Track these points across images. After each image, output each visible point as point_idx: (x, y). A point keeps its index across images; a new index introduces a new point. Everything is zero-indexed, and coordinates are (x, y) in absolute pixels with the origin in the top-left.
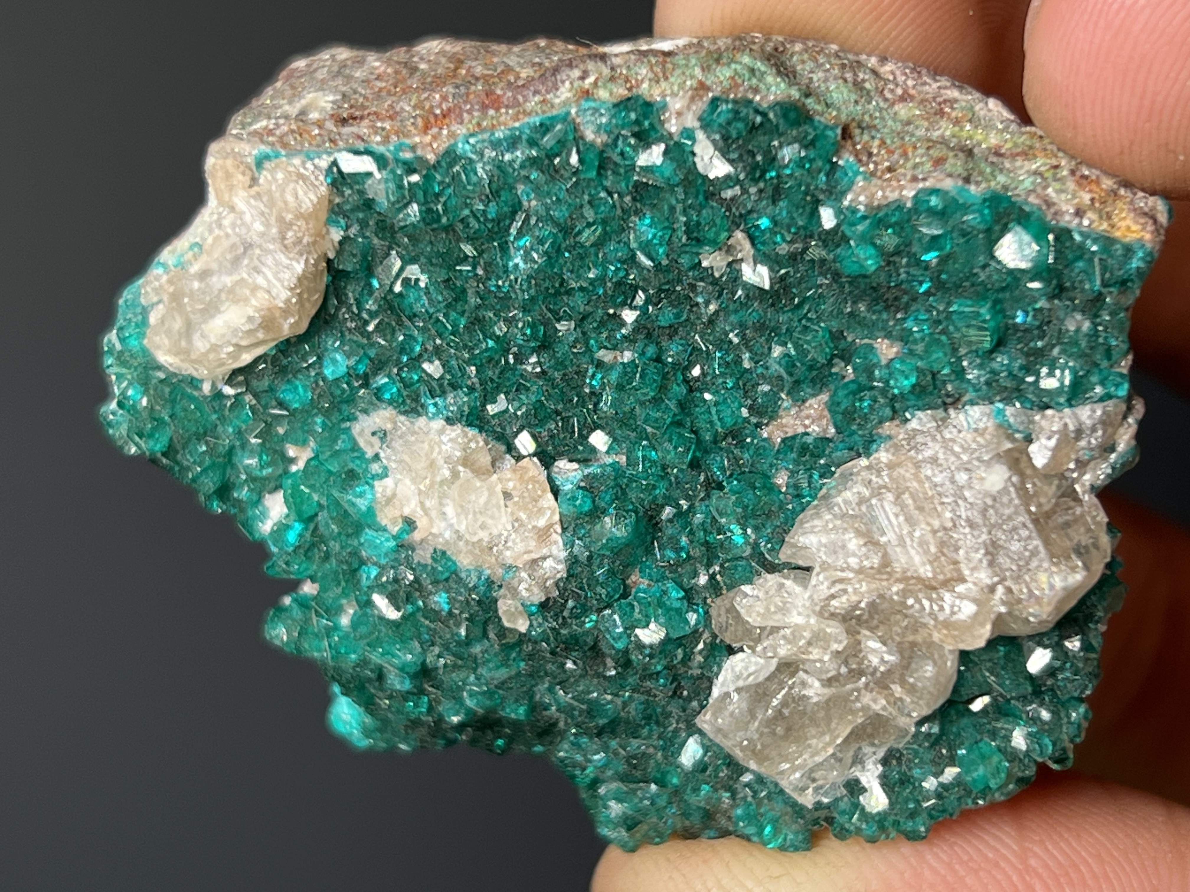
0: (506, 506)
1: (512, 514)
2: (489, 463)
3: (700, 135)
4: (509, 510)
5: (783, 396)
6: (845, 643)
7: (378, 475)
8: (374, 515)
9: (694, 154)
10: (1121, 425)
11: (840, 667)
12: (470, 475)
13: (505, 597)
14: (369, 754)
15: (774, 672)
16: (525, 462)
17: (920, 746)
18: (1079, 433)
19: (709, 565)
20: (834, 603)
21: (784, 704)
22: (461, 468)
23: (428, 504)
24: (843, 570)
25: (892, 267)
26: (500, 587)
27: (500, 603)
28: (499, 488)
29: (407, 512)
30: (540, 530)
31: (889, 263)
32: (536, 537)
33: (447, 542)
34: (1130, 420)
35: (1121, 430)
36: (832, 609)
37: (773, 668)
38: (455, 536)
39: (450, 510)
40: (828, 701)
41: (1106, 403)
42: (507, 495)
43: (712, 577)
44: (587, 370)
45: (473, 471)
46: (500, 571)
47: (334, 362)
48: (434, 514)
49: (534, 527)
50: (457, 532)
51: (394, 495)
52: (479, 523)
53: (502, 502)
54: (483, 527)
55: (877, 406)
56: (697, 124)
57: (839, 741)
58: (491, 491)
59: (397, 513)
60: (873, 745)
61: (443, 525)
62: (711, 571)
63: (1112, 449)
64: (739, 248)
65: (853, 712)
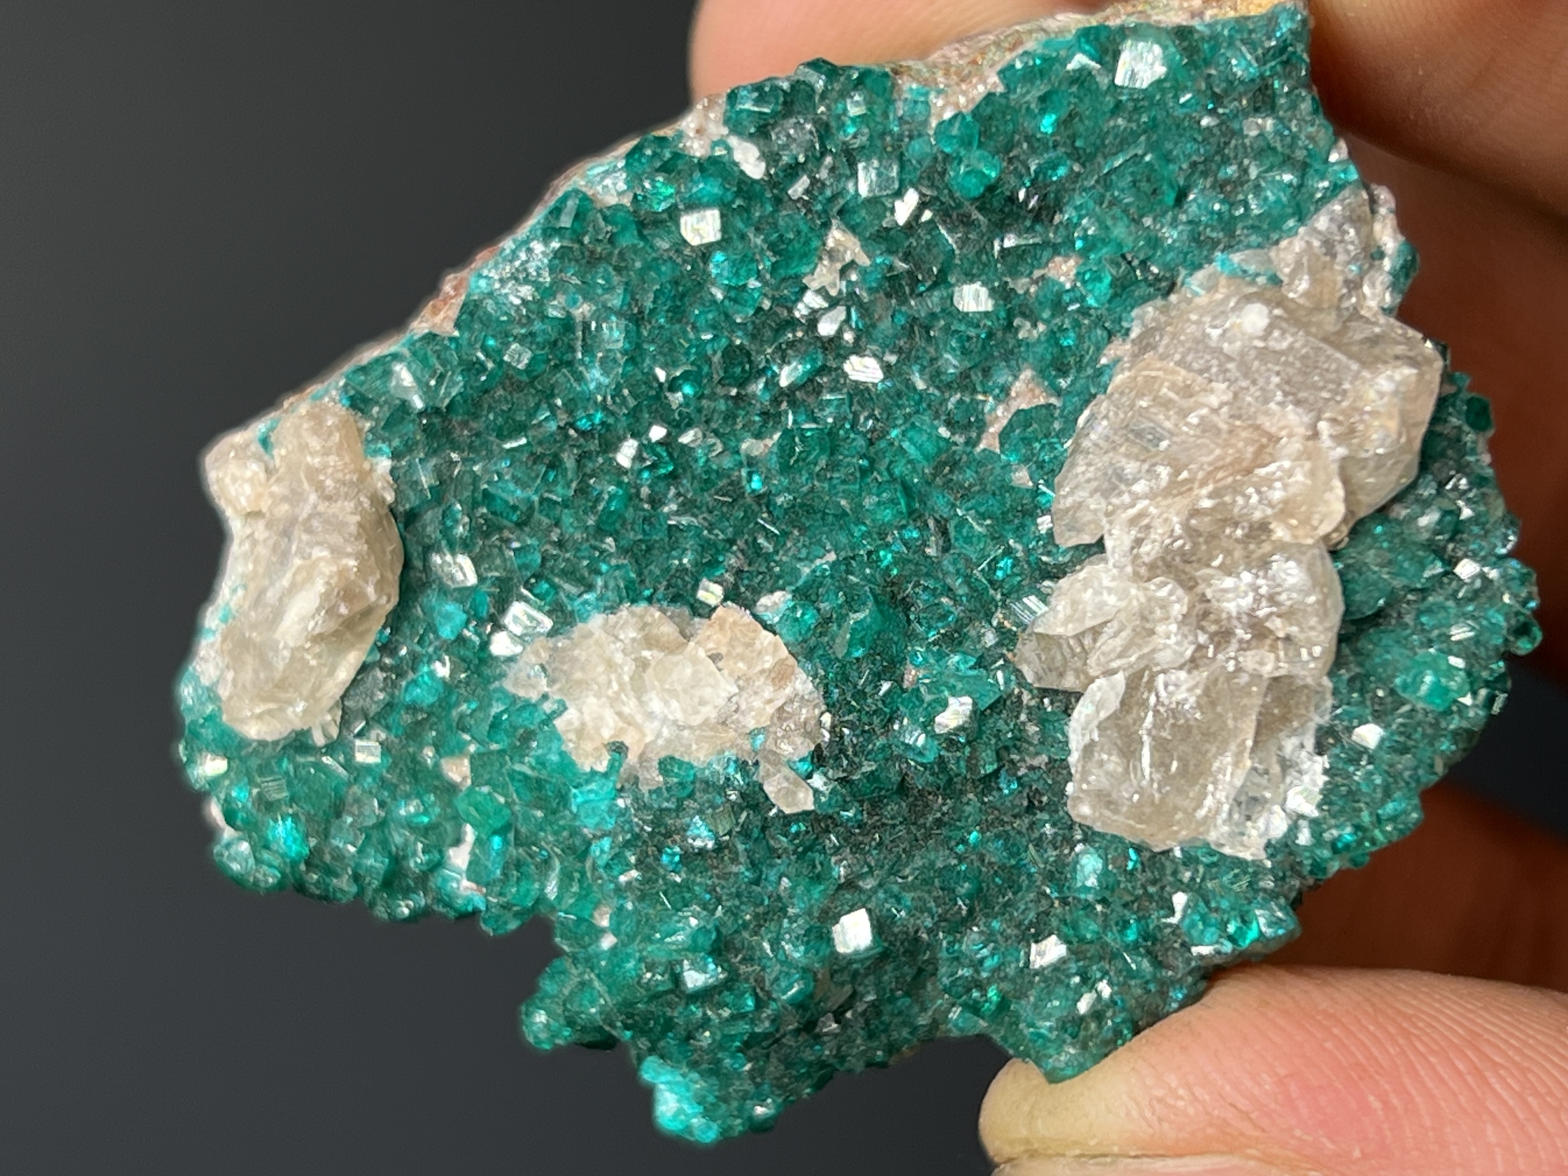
0: (720, 670)
1: (731, 674)
2: (677, 634)
3: (733, 141)
4: (726, 672)
5: (981, 397)
6: (1186, 600)
7: (554, 712)
8: (573, 764)
9: (736, 164)
10: (1373, 220)
11: (1196, 637)
12: (660, 655)
13: (768, 775)
14: (726, 1143)
15: (1126, 693)
16: (720, 611)
17: (1348, 704)
18: (1329, 246)
19: (989, 616)
20: (1145, 548)
21: (1158, 725)
22: (646, 654)
23: (626, 710)
24: (1133, 506)
25: (1016, 164)
26: (756, 764)
27: (767, 788)
28: (702, 653)
29: (607, 734)
30: (770, 671)
31: (1010, 161)
32: (769, 682)
33: (669, 741)
34: (1383, 211)
35: (1377, 227)
36: (1147, 559)
37: (1121, 688)
38: (674, 728)
39: (656, 705)
40: (1207, 692)
41: (1340, 197)
42: (715, 658)
43: (1000, 629)
44: (740, 477)
45: (662, 648)
46: (747, 745)
47: (448, 617)
48: (639, 718)
49: (762, 672)
50: (675, 722)
51: (583, 724)
52: (696, 700)
53: (712, 667)
54: (703, 702)
55: (1084, 331)
56: (725, 131)
57: (1249, 743)
58: (695, 661)
59: (598, 743)
60: (1294, 732)
61: (656, 724)
62: (995, 623)
63: (1381, 255)
64: (841, 249)
65: (1245, 691)
